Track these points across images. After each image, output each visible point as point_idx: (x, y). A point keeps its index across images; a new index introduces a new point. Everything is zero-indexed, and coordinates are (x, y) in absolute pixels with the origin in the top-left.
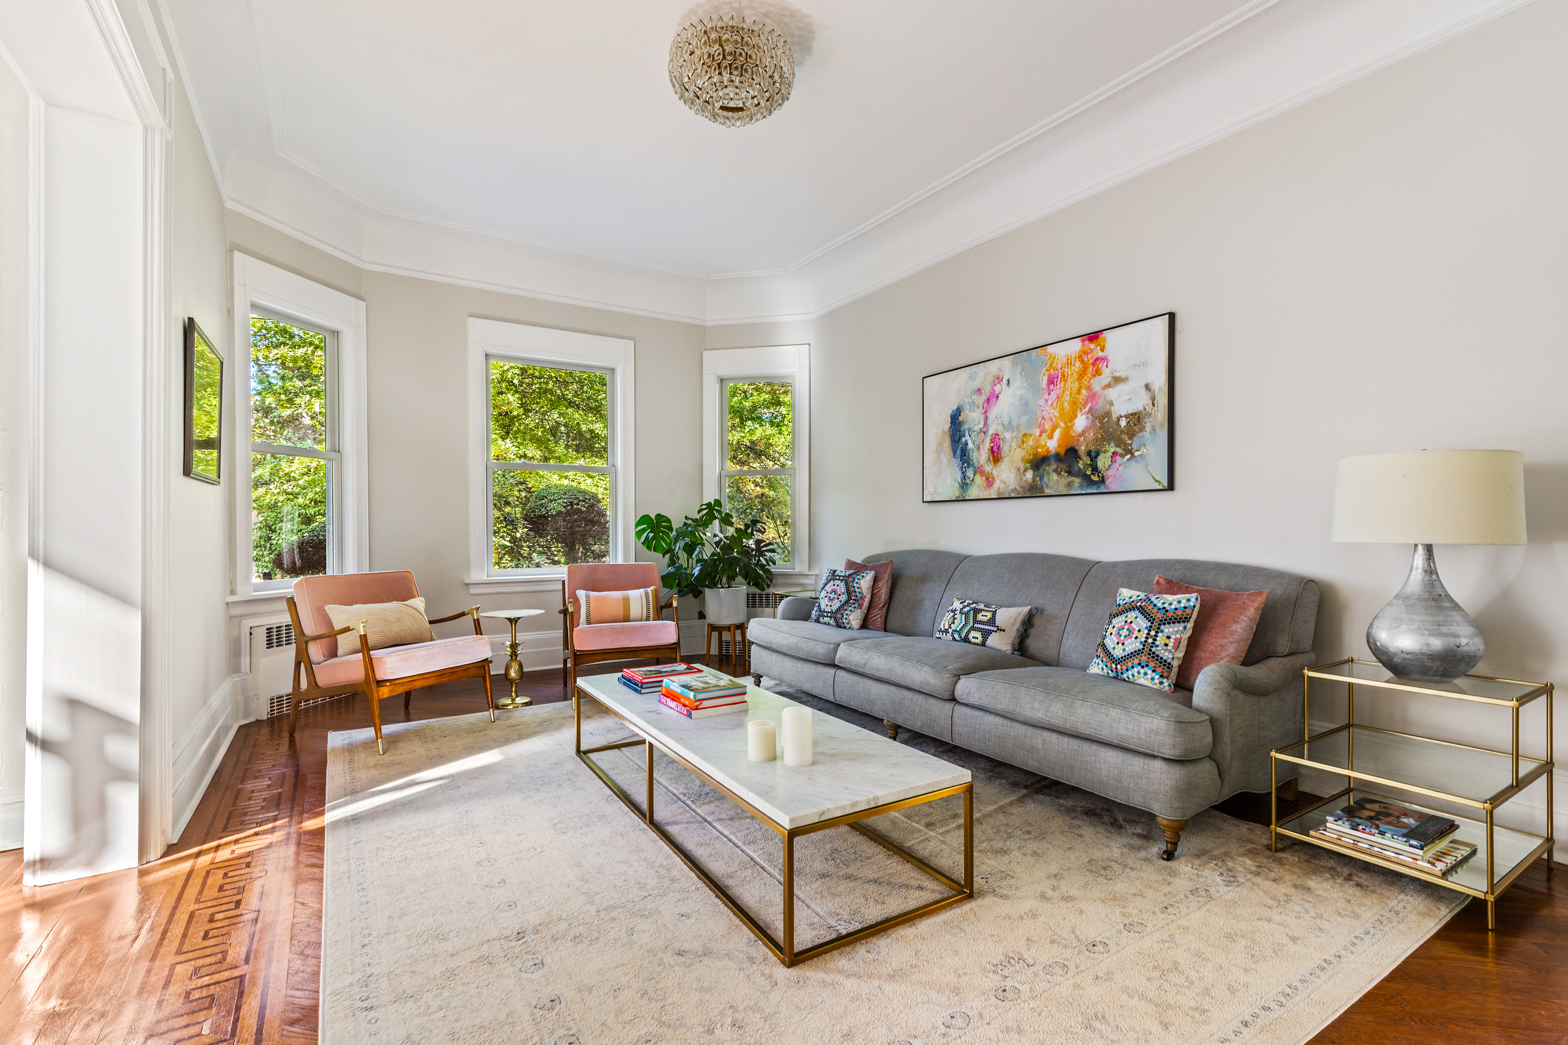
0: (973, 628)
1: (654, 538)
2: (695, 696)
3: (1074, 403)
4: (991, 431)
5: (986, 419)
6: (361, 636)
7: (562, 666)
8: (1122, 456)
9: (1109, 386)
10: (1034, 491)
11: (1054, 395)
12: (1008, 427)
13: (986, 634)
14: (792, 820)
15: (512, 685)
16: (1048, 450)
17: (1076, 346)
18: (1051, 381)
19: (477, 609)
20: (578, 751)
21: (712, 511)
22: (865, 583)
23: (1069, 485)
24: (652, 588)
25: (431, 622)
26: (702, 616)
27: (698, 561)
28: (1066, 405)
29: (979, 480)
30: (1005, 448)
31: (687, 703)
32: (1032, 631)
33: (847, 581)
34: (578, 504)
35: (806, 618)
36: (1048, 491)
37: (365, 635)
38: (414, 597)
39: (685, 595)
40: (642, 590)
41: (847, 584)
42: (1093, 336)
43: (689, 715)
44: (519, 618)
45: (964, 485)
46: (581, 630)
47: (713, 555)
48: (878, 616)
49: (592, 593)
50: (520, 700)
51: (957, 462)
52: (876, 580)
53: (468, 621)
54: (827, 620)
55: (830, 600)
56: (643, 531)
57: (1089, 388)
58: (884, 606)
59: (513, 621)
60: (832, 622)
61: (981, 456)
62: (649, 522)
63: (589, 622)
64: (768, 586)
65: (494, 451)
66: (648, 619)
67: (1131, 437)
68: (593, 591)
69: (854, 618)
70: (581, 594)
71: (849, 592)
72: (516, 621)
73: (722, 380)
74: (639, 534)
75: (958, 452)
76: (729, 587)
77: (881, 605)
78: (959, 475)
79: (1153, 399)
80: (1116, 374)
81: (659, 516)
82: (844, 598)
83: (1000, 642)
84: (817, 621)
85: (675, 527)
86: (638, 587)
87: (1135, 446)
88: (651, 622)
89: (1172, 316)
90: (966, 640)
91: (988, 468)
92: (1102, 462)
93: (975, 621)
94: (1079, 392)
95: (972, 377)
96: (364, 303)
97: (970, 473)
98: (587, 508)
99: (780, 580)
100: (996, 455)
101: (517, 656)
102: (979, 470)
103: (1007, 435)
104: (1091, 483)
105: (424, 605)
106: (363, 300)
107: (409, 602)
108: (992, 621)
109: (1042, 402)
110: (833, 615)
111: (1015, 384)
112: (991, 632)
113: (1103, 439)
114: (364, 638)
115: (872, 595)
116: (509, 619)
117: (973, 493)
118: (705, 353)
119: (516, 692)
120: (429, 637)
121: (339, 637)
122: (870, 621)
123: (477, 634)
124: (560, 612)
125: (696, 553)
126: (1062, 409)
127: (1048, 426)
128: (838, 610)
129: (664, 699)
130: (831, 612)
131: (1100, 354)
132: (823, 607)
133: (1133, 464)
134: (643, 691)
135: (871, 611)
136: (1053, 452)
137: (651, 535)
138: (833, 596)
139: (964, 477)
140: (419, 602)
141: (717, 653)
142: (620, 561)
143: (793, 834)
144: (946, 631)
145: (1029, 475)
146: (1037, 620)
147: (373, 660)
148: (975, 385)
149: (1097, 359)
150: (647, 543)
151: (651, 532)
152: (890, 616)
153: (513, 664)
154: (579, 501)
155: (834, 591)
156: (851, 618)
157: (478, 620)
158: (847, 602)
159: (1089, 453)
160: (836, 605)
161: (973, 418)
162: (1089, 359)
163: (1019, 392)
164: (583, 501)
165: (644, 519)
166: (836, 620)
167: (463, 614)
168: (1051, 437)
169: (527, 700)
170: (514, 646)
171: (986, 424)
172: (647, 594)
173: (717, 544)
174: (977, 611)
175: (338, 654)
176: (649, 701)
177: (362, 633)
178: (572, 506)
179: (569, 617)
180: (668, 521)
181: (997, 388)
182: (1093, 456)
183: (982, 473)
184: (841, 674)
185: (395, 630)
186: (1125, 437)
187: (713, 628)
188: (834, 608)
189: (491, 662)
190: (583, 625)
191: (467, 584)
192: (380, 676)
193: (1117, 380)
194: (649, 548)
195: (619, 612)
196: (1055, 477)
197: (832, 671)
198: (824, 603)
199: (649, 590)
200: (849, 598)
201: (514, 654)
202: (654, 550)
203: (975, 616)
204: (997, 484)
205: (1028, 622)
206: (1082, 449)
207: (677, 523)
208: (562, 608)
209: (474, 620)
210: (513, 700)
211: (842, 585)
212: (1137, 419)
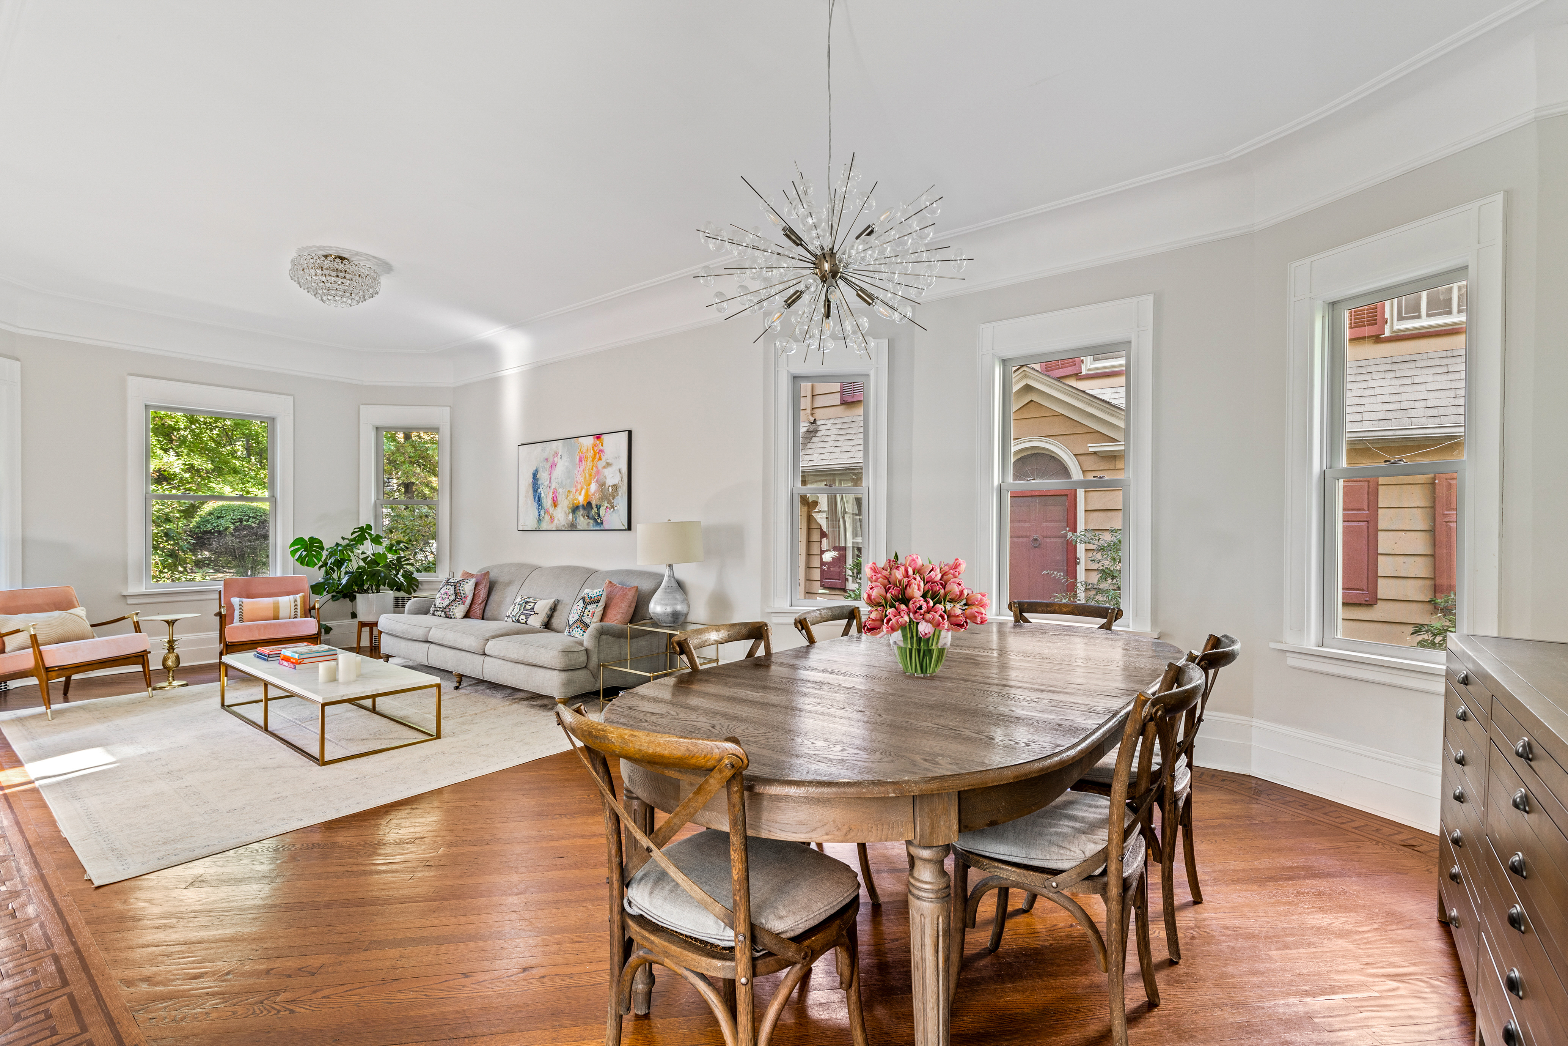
0: (523, 614)
1: (306, 556)
2: (299, 657)
3: (590, 475)
4: (553, 487)
5: (550, 478)
6: (31, 635)
7: (218, 661)
8: (610, 509)
9: (604, 467)
10: (572, 527)
11: (581, 469)
12: (561, 485)
13: (528, 616)
14: (324, 699)
15: (169, 672)
16: (579, 503)
17: (590, 441)
18: (580, 460)
19: (137, 614)
20: (223, 705)
21: (362, 533)
22: (468, 588)
23: (588, 524)
24: (301, 594)
25: (92, 626)
26: (354, 615)
27: (346, 573)
28: (587, 475)
29: (547, 518)
30: (559, 498)
31: (294, 661)
32: (556, 614)
33: (456, 586)
34: (248, 521)
35: (426, 612)
36: (579, 528)
37: (35, 635)
38: (74, 607)
39: (337, 600)
40: (291, 597)
41: (455, 588)
42: (598, 436)
43: (295, 668)
44: (176, 620)
45: (539, 521)
46: (234, 628)
47: (359, 568)
48: (477, 609)
49: (245, 600)
50: (175, 683)
51: (536, 504)
52: (477, 585)
53: (128, 624)
54: (439, 613)
55: (443, 599)
56: (297, 550)
57: (596, 467)
58: (482, 602)
59: (170, 623)
60: (443, 614)
61: (547, 502)
62: (302, 543)
63: (241, 620)
64: (415, 591)
65: (154, 465)
66: (295, 617)
67: (614, 498)
68: (248, 597)
69: (459, 610)
70: (235, 601)
71: (456, 594)
72: (174, 623)
73: (377, 428)
74: (294, 553)
75: (537, 499)
76: (377, 592)
77: (480, 602)
78: (537, 514)
79: (622, 478)
80: (608, 461)
81: (311, 538)
82: (452, 598)
83: (535, 622)
84: (433, 614)
85: (326, 546)
86: (288, 594)
87: (615, 504)
88: (299, 619)
89: (630, 433)
90: (518, 621)
91: (551, 510)
92: (602, 511)
93: (525, 609)
94: (592, 469)
95: (543, 450)
96: (19, 363)
97: (542, 513)
98: (258, 524)
99: (425, 586)
100: (555, 503)
101: (174, 649)
102: (546, 512)
103: (560, 490)
104: (598, 524)
105: (85, 613)
106: (18, 360)
107: (71, 611)
108: (532, 609)
109: (577, 473)
110: (444, 609)
111: (565, 458)
112: (530, 615)
113: (602, 498)
114: (34, 638)
115: (474, 595)
116: (167, 622)
117: (544, 526)
118: (362, 407)
119: (173, 677)
120: (91, 635)
121: (6, 639)
122: (471, 613)
123: (136, 632)
124: (216, 615)
125: (344, 567)
126: (585, 478)
127: (579, 487)
128: (447, 606)
129: (281, 662)
130: (443, 608)
131: (601, 448)
132: (437, 604)
133: (614, 514)
134: (269, 659)
135: (473, 606)
136: (581, 504)
137: (304, 553)
138: (445, 596)
139: (539, 515)
140: (80, 611)
141: (368, 645)
142: (279, 574)
143: (324, 705)
144: (509, 617)
145: (571, 516)
146: (559, 607)
147: (43, 653)
148: (545, 455)
149: (600, 450)
150: (301, 560)
151: (305, 551)
152: (487, 608)
153: (171, 655)
154: (250, 517)
155: (446, 593)
156: (455, 611)
157: (137, 622)
158: (454, 601)
159: (597, 505)
160: (447, 602)
161: (543, 476)
162: (597, 450)
163: (566, 464)
164: (253, 518)
165: (299, 541)
166: (445, 614)
167: (123, 618)
168: (580, 494)
169: (184, 682)
170: (171, 643)
171: (550, 482)
172: (295, 600)
173: (364, 560)
174: (527, 603)
175: (6, 651)
176: (273, 665)
177: (32, 633)
178: (241, 522)
179: (223, 619)
180: (320, 542)
181: (556, 459)
182: (598, 507)
183: (548, 513)
184: (432, 646)
185: (60, 631)
186: (611, 498)
187: (363, 625)
188: (445, 605)
189: (150, 652)
190: (236, 623)
191: (124, 596)
192: (48, 664)
193: (608, 465)
194: (302, 563)
195: (271, 614)
196: (582, 518)
197: (427, 645)
198: (438, 602)
199: (298, 596)
200: (456, 597)
201: (171, 648)
202: (307, 565)
203: (525, 606)
204: (556, 521)
205: (554, 609)
206: (594, 504)
207: (328, 543)
208: (218, 611)
209: (134, 622)
210: (170, 683)
211: (452, 588)
212: (615, 487)
